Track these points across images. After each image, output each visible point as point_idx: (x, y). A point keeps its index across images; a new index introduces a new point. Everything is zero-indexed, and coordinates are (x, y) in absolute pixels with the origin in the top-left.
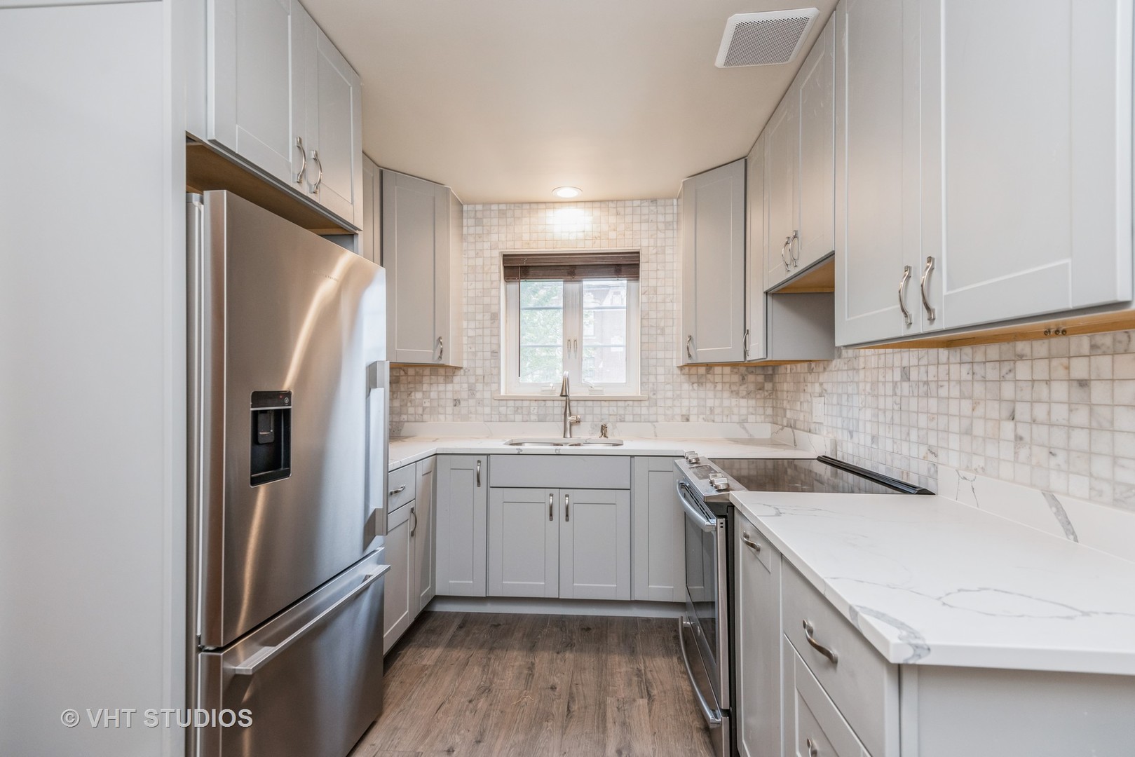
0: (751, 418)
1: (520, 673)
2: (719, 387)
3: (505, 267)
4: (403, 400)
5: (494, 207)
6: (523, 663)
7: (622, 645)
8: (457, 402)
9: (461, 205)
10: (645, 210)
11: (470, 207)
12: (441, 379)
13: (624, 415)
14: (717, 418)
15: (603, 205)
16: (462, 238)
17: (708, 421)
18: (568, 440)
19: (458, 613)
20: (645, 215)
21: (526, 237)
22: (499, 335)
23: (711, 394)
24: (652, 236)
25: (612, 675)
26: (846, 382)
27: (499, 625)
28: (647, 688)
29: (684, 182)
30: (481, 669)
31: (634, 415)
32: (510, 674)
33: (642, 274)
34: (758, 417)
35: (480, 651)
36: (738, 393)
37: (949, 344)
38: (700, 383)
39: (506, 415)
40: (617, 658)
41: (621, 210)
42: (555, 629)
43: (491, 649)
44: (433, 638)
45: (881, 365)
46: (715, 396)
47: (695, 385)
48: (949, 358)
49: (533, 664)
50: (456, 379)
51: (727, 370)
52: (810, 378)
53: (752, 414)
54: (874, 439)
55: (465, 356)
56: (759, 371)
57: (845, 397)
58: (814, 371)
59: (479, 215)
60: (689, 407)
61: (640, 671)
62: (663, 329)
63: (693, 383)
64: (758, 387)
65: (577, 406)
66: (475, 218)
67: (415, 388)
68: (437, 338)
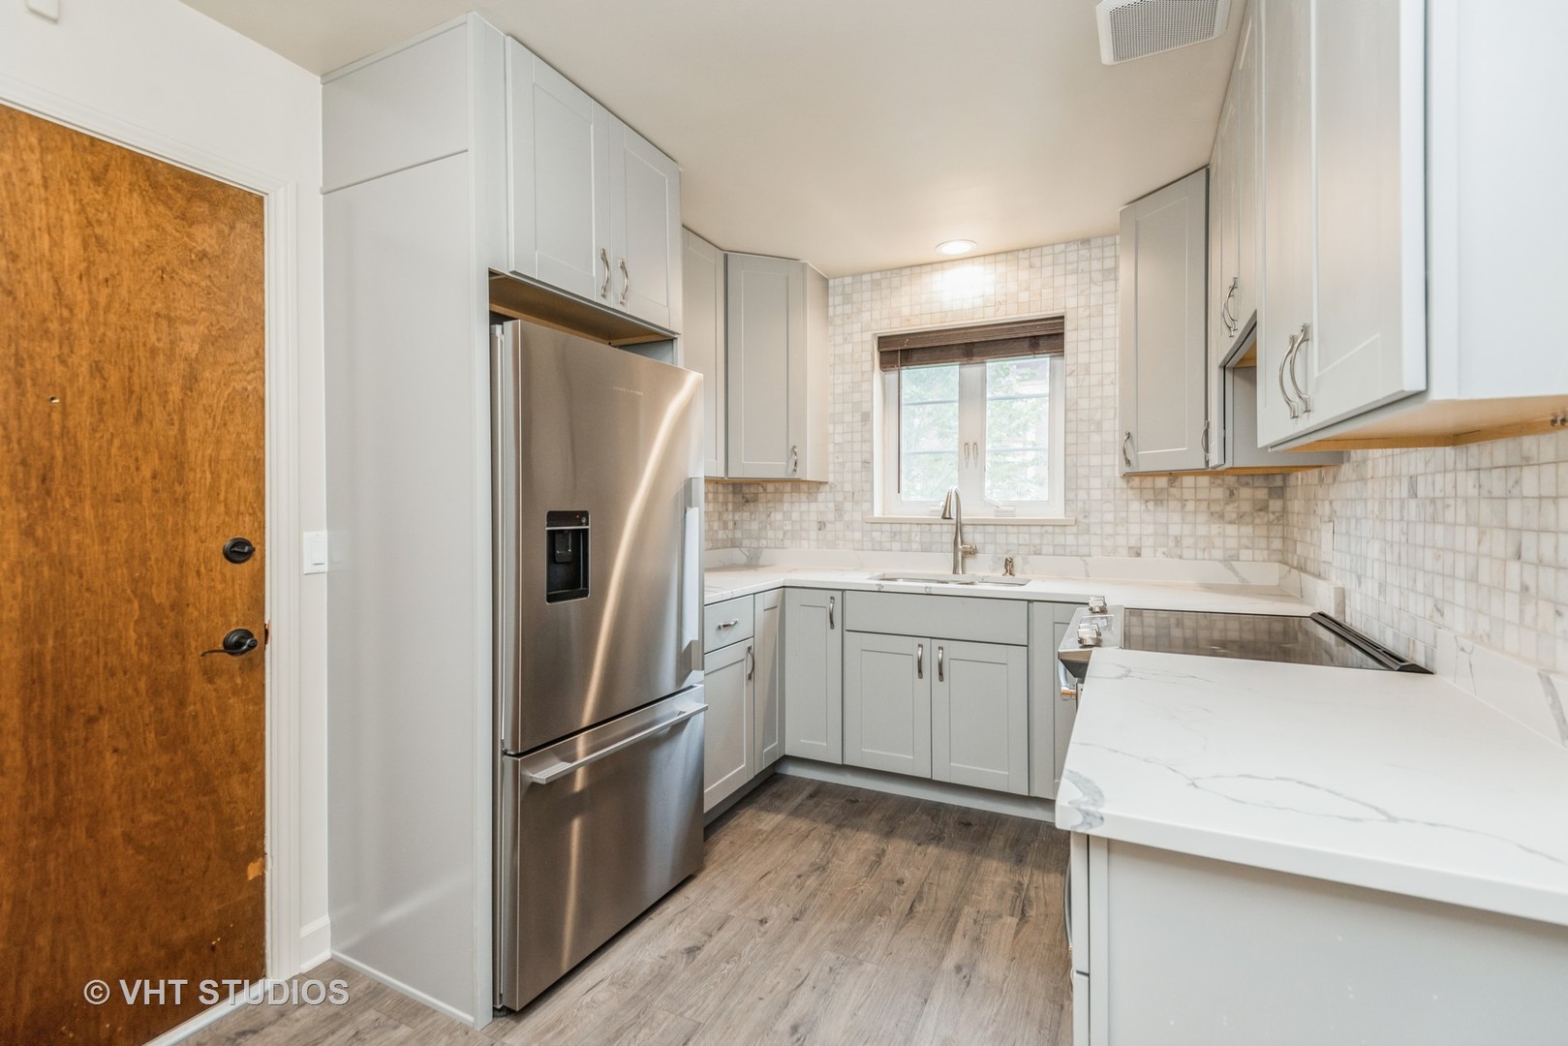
0: (1245, 554)
1: (865, 858)
2: (1190, 506)
3: (881, 353)
4: (762, 522)
5: (867, 278)
6: (872, 848)
7: (1008, 850)
8: (822, 525)
9: (825, 281)
10: (1072, 257)
11: (838, 281)
12: (804, 497)
13: (1041, 545)
14: (1186, 553)
15: (1010, 257)
16: (827, 320)
17: (1172, 557)
18: (960, 577)
19: (813, 780)
20: (1071, 263)
21: (906, 311)
22: (871, 441)
23: (1176, 517)
24: (1082, 291)
25: (981, 882)
26: (1355, 500)
27: (857, 801)
28: (1024, 906)
29: (1121, 212)
30: (821, 845)
31: (1055, 546)
32: (852, 857)
33: (1068, 347)
34: (1257, 552)
35: (825, 826)
36: (1222, 516)
37: (1457, 438)
38: (1158, 501)
39: (881, 542)
40: (995, 864)
41: (1036, 261)
42: (924, 817)
43: (839, 827)
44: (777, 803)
45: (1389, 473)
46: (1183, 519)
47: (1151, 505)
48: (1455, 463)
49: (884, 851)
50: (821, 497)
51: (1204, 481)
52: (1321, 492)
53: (1248, 548)
54: (1382, 587)
55: (831, 468)
56: (1259, 482)
57: (1353, 522)
58: (1325, 482)
59: (848, 290)
60: (1141, 536)
61: (1021, 884)
62: (1099, 424)
63: (1147, 501)
64: (1257, 507)
65: (974, 532)
66: (843, 294)
67: (775, 508)
68: (790, 448)
